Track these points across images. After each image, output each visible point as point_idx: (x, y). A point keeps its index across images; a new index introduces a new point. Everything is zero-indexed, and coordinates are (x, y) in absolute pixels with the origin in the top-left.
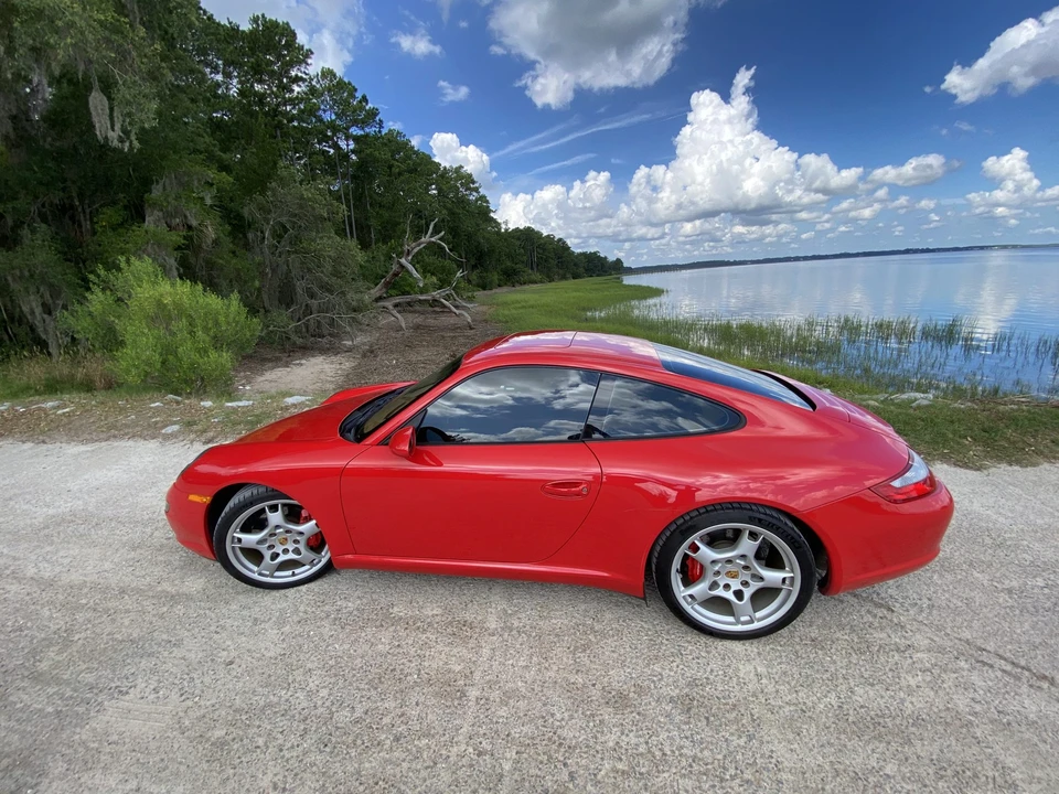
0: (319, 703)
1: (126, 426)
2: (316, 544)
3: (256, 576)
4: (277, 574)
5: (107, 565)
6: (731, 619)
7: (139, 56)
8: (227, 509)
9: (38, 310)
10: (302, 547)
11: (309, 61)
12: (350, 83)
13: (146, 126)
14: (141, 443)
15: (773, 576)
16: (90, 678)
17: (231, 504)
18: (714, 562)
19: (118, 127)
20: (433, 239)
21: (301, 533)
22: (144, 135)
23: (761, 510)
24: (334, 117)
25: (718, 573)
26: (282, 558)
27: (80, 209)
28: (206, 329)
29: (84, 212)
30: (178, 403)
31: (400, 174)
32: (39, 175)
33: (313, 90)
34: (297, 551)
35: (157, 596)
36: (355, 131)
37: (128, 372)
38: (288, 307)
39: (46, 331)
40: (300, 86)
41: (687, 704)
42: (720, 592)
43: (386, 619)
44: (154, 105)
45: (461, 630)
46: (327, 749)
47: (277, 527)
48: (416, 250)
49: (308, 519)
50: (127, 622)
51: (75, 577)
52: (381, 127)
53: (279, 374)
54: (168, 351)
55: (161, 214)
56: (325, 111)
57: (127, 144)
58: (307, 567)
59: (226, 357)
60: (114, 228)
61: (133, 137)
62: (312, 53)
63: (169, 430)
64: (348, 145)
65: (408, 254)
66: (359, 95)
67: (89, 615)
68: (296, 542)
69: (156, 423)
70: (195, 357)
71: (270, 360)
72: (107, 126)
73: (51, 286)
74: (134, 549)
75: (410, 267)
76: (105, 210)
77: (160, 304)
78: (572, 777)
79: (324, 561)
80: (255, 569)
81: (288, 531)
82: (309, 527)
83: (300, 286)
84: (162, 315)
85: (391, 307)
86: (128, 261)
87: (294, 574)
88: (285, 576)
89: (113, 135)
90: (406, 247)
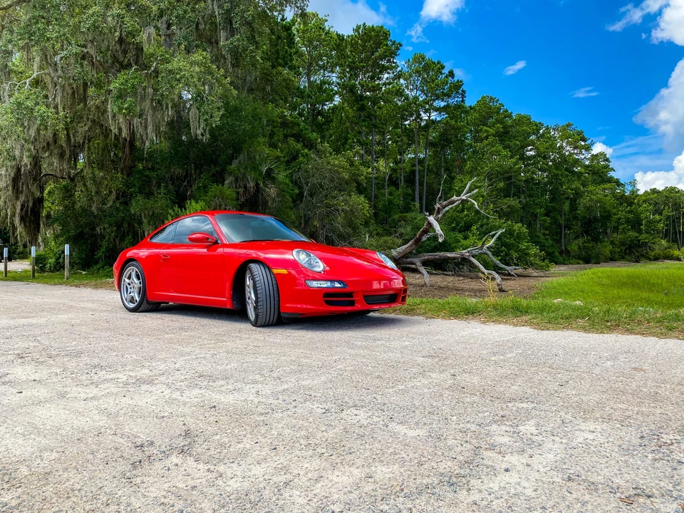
11: (399, 52)
12: (438, 62)
13: (214, 125)
19: (201, 127)
20: (464, 198)
22: (212, 131)
24: (419, 93)
31: (487, 138)
36: (439, 103)
40: (389, 73)
44: (221, 113)
48: (446, 209)
52: (463, 96)
55: (233, 179)
56: (412, 90)
57: (205, 137)
61: (207, 133)
62: (401, 45)
65: (438, 212)
66: (446, 71)
72: (196, 128)
75: (436, 224)
85: (419, 264)
86: (190, 203)
89: (199, 132)
90: (438, 206)
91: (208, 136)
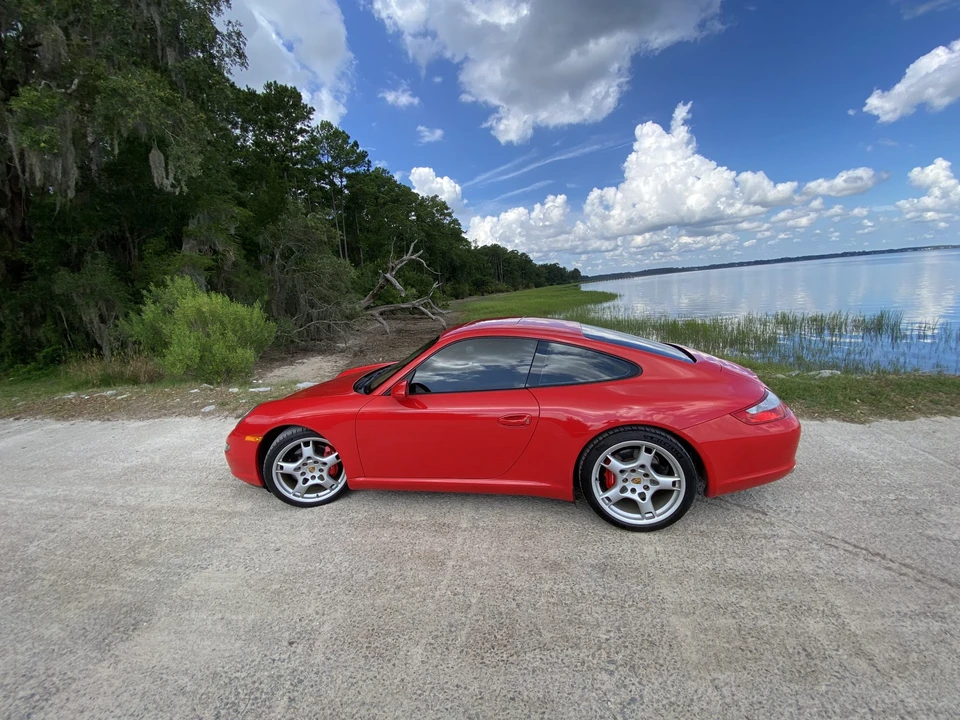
0: (343, 570)
1: (174, 407)
2: (335, 473)
3: (291, 496)
4: (306, 496)
5: (177, 496)
6: (638, 516)
7: (188, 122)
8: (274, 444)
9: (96, 320)
10: (325, 474)
11: (311, 116)
12: (344, 132)
13: (194, 175)
14: (186, 419)
15: (666, 481)
16: (179, 561)
17: (277, 440)
18: (622, 471)
19: (171, 176)
20: (413, 257)
21: (325, 464)
22: (191, 181)
23: (653, 431)
24: (330, 160)
25: (626, 480)
26: (311, 482)
27: (130, 240)
28: (235, 332)
29: (133, 242)
30: (211, 390)
31: (384, 204)
32: (101, 213)
33: (314, 139)
34: (321, 478)
35: (219, 513)
36: (348, 170)
37: (173, 365)
38: (293, 315)
39: (101, 337)
40: (304, 137)
41: (602, 569)
42: (628, 494)
43: (387, 523)
44: (199, 160)
45: (441, 528)
46: (351, 593)
47: (309, 458)
48: (399, 267)
49: (329, 454)
50: (199, 529)
51: (154, 504)
52: (369, 166)
53: (286, 371)
54: (205, 349)
55: (195, 242)
56: (323, 155)
57: (178, 189)
58: (328, 491)
59: (249, 354)
60: (159, 254)
61: (183, 184)
62: (314, 110)
63: (207, 409)
64: (341, 182)
65: (392, 270)
66: (351, 141)
67: (170, 525)
68: (321, 470)
69: (196, 404)
70: (225, 352)
71: (277, 360)
72: (162, 176)
73: (107, 301)
74: (196, 486)
75: (394, 280)
76: (152, 240)
77: (199, 311)
78: (518, 605)
79: (340, 486)
80: (291, 491)
81: (316, 462)
82: (330, 459)
83: (303, 298)
84: (201, 321)
85: (377, 315)
86: (172, 280)
87: (318, 496)
88: (311, 498)
89: (167, 183)
90: (391, 265)
91: (185, 189)
